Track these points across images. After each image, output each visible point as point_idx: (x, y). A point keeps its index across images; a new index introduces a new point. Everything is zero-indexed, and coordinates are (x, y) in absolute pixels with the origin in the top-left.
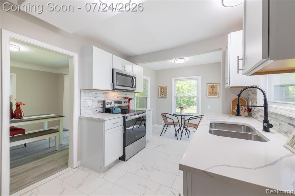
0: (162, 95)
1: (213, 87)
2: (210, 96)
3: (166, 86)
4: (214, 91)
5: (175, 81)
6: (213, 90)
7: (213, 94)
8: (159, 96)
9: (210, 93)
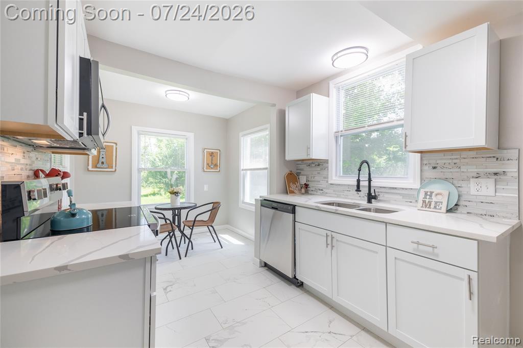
0: (100, 165)
1: (212, 154)
2: (208, 170)
3: (116, 144)
4: (214, 162)
5: (139, 134)
6: (212, 160)
7: (212, 167)
8: (90, 168)
9: (208, 164)
